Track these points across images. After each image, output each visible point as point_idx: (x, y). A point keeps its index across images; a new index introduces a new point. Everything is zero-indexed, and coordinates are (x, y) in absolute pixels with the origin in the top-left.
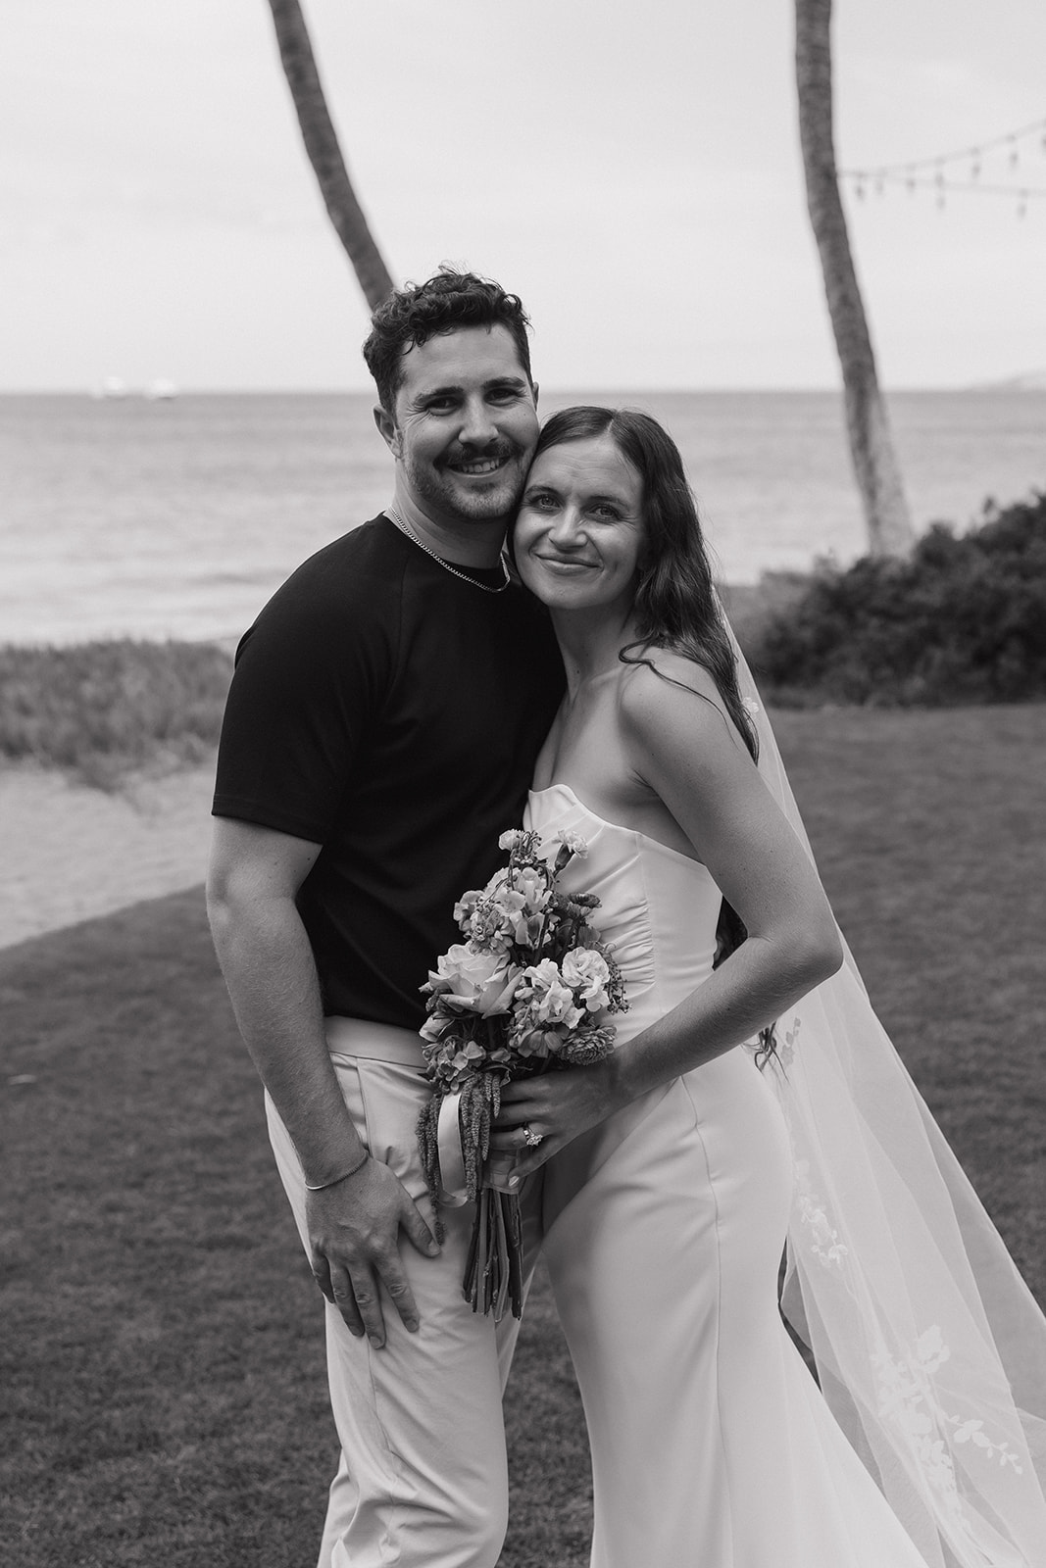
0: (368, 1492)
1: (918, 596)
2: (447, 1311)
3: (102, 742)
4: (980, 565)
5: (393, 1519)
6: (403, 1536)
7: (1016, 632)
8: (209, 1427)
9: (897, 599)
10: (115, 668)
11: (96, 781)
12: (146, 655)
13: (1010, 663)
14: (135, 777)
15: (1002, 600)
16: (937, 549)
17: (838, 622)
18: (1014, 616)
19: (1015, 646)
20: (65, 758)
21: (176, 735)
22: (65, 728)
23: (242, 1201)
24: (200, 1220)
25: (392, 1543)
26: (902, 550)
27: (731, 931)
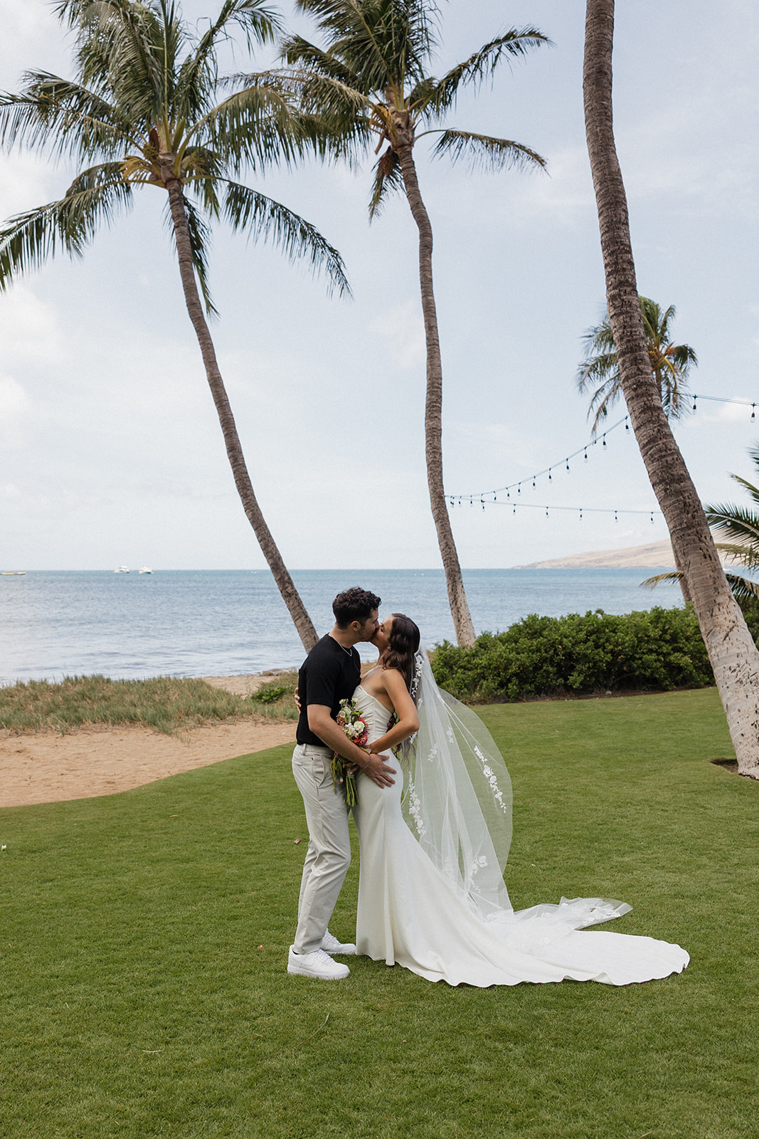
0: (320, 851)
1: (477, 660)
2: (339, 808)
3: (166, 716)
4: (501, 648)
5: (326, 857)
6: (328, 860)
7: (515, 674)
8: (258, 888)
9: (469, 662)
10: (166, 689)
11: (166, 732)
12: (177, 683)
13: (513, 687)
14: (180, 730)
15: (509, 662)
16: (484, 644)
17: (446, 671)
18: (514, 668)
19: (514, 680)
20: (153, 723)
21: (193, 714)
22: (151, 711)
23: (254, 844)
24: (242, 848)
25: (327, 862)
26: (471, 643)
27: (392, 721)
